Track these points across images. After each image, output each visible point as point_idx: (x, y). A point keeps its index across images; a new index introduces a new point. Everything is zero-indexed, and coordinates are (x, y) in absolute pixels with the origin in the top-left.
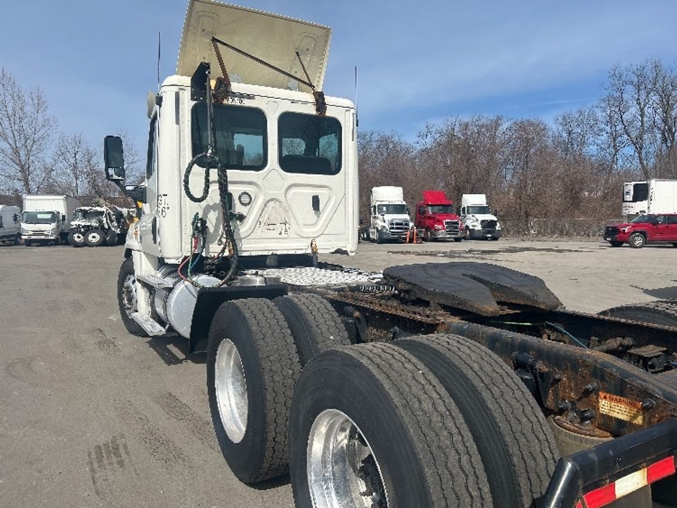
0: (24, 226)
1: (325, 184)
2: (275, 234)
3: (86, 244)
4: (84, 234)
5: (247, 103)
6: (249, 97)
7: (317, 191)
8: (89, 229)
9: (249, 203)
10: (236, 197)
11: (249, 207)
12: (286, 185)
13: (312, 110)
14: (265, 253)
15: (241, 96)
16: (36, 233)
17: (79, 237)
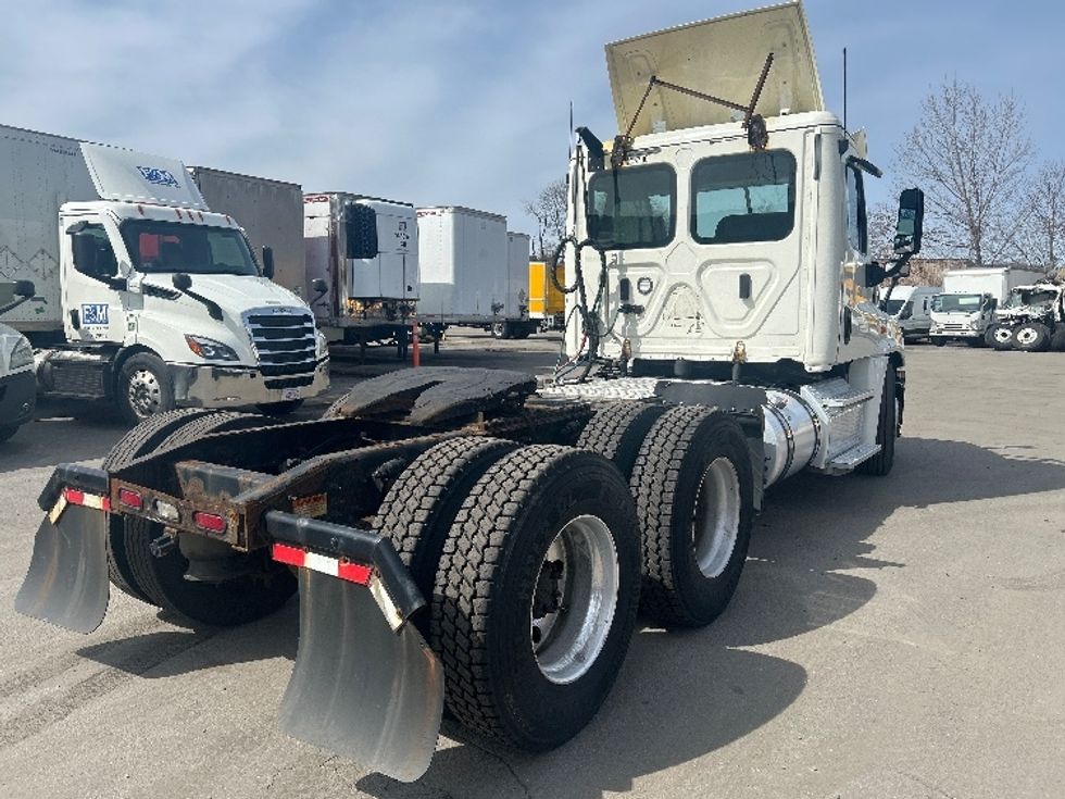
0: (934, 316)
1: (765, 256)
2: (682, 332)
3: (1012, 346)
4: (1012, 329)
5: (652, 159)
6: (657, 150)
7: (749, 268)
8: (1023, 321)
9: (649, 291)
10: (634, 284)
11: (650, 295)
12: (699, 262)
13: (743, 147)
14: (670, 357)
15: (648, 152)
16: (949, 327)
17: (1004, 335)
